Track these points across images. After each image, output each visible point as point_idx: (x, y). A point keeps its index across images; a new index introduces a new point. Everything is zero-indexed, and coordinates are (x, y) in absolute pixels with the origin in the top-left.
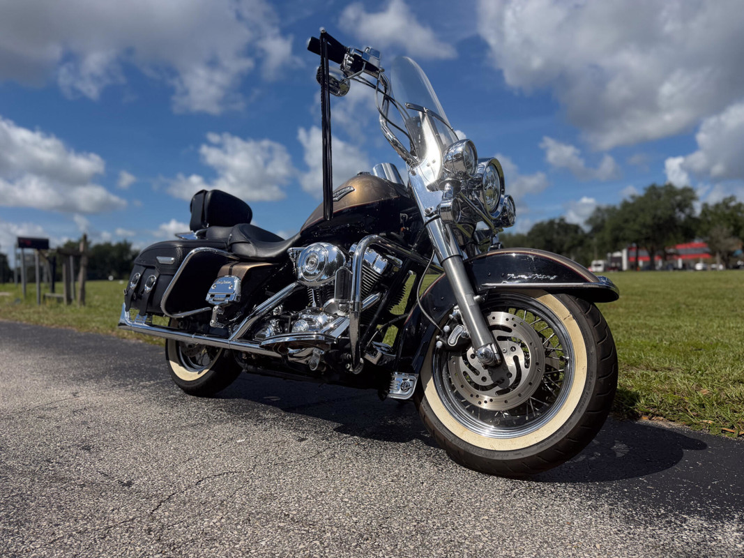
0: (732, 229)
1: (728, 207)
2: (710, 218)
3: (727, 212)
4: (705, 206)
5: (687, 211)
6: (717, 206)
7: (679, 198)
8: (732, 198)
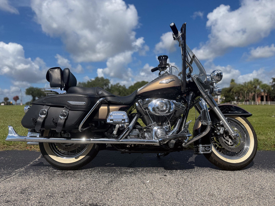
0: (119, 93)
1: (117, 86)
2: (113, 89)
3: (117, 88)
4: (112, 85)
5: (107, 86)
6: (115, 86)
7: (105, 82)
8: (118, 84)
